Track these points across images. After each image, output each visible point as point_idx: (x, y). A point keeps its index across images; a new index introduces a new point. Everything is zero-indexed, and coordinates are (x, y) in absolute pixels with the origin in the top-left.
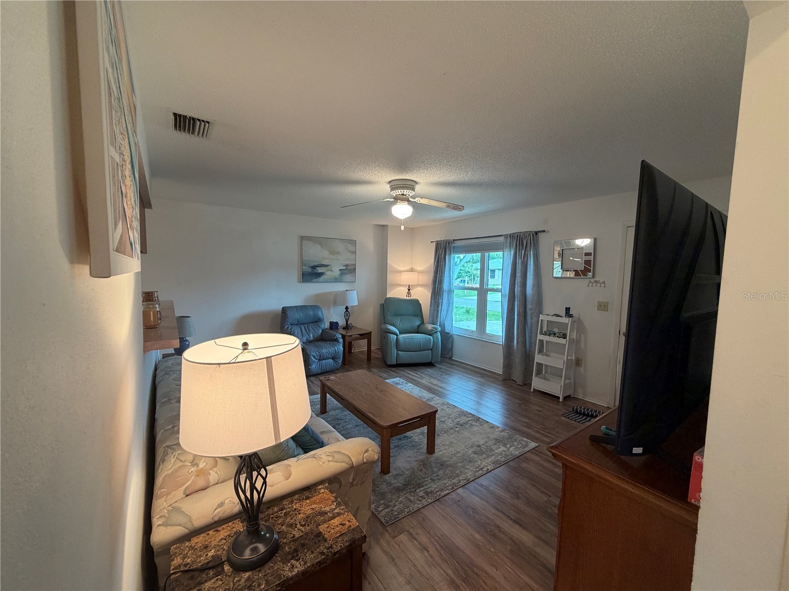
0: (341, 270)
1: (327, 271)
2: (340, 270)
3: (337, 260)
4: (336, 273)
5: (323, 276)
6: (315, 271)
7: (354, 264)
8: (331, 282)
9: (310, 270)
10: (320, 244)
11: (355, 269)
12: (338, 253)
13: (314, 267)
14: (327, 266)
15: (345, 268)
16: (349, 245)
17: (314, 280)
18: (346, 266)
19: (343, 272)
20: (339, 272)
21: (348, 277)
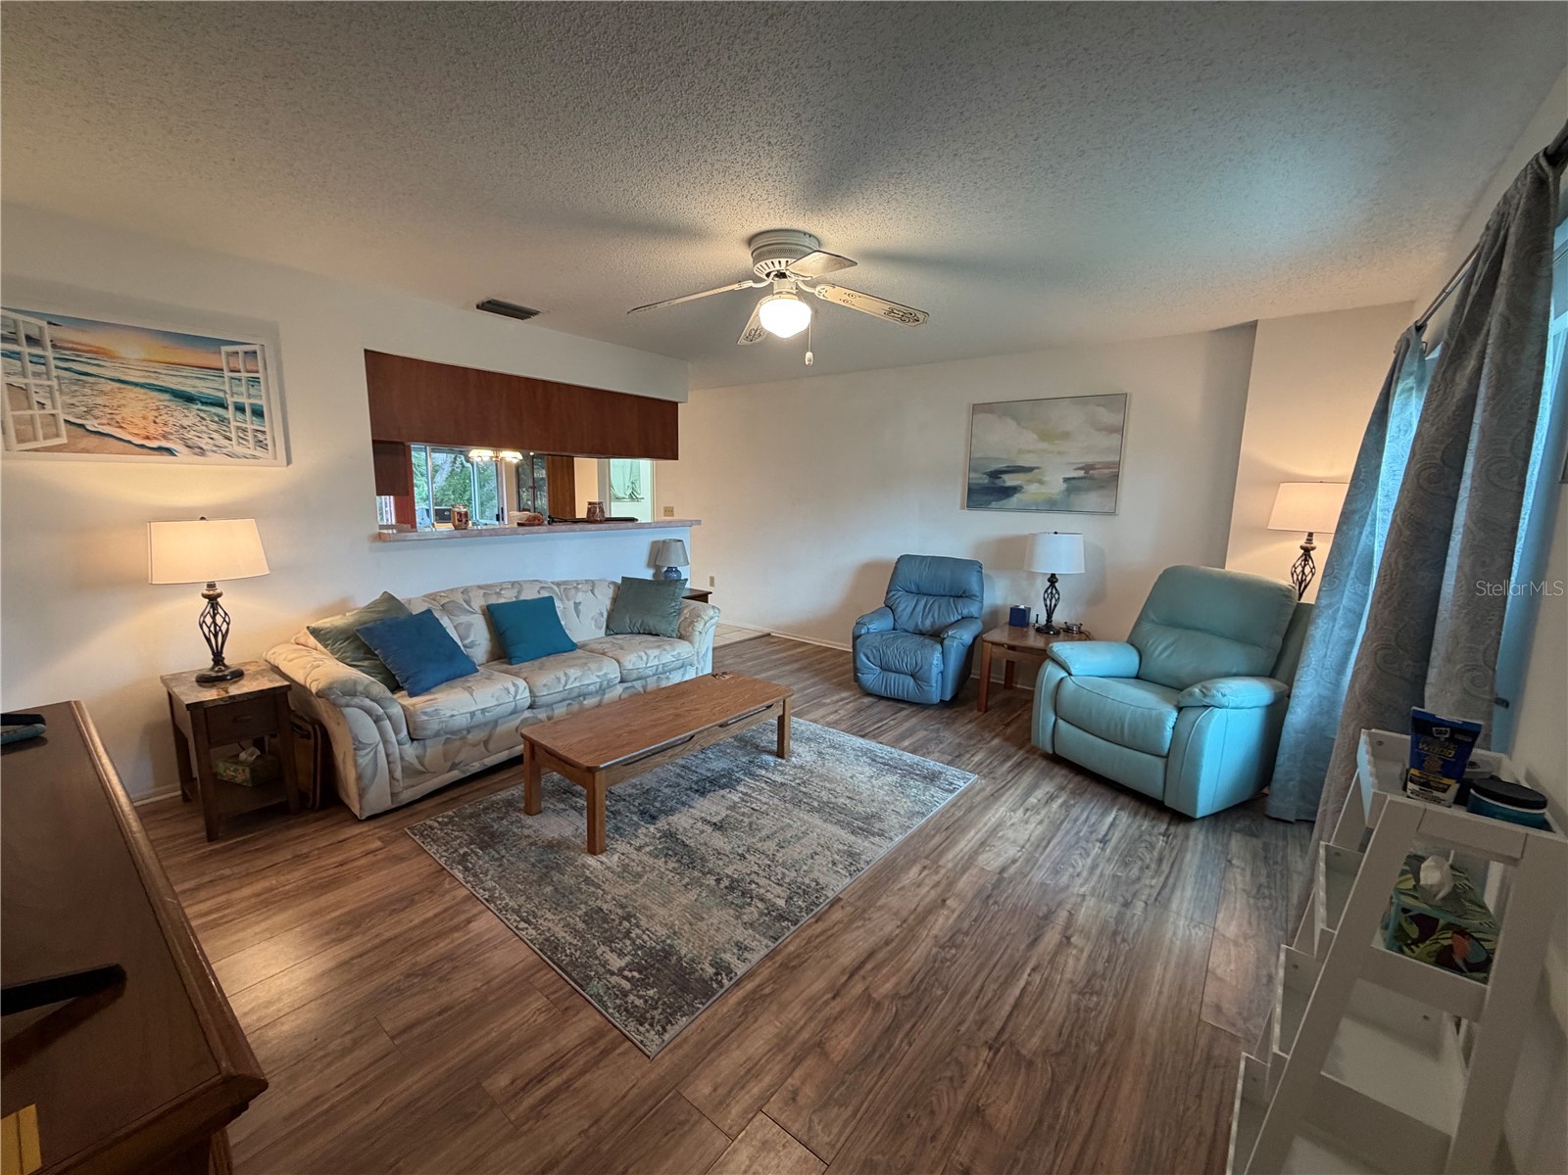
0: (1069, 479)
1: (1030, 482)
2: (1066, 480)
3: (1060, 453)
4: (1055, 485)
5: (1017, 495)
6: (999, 483)
7: (1114, 463)
8: (1038, 510)
9: (986, 480)
10: (1017, 419)
11: (1116, 477)
12: (1066, 436)
13: (996, 474)
14: (1030, 470)
15: (1081, 473)
16: (1102, 410)
17: (994, 504)
18: (1087, 468)
19: (1073, 486)
20: (1064, 486)
21: (1091, 499)
